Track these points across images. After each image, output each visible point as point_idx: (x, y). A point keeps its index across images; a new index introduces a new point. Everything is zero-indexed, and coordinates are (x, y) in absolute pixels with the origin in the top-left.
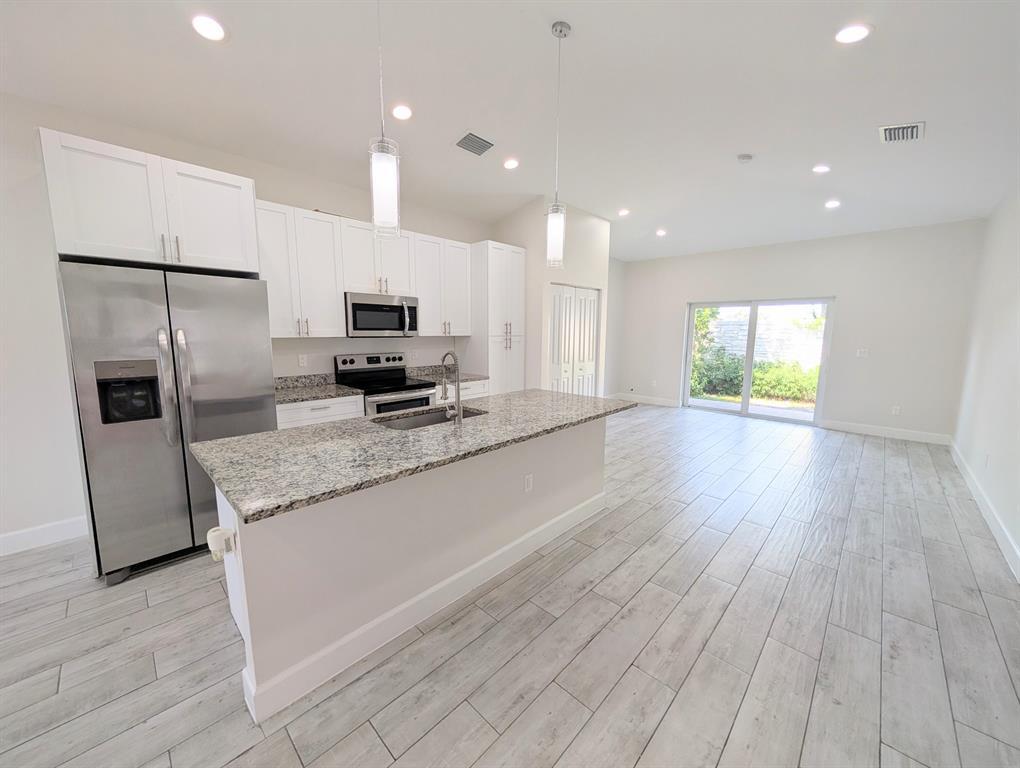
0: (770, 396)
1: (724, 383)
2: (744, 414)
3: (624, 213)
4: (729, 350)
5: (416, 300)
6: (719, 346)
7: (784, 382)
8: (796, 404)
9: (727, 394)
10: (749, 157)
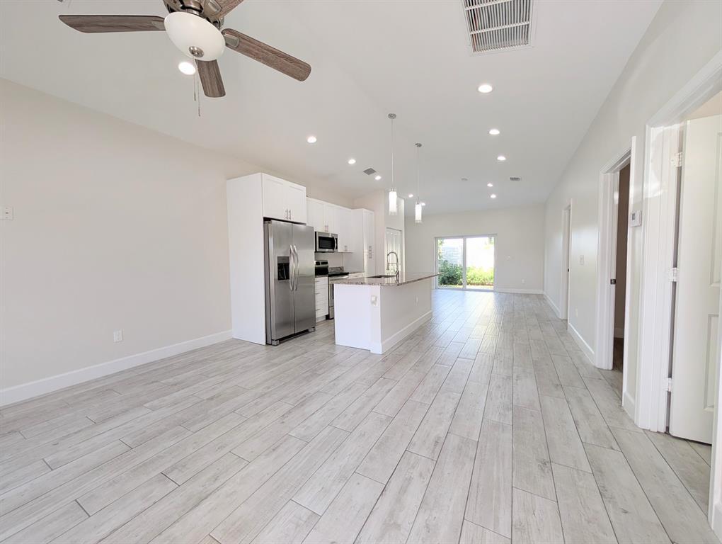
0: (471, 284)
1: (451, 279)
2: (464, 290)
3: (411, 196)
4: (449, 262)
5: (337, 235)
6: (444, 260)
7: (477, 276)
8: (483, 287)
9: (451, 284)
10: (466, 180)
